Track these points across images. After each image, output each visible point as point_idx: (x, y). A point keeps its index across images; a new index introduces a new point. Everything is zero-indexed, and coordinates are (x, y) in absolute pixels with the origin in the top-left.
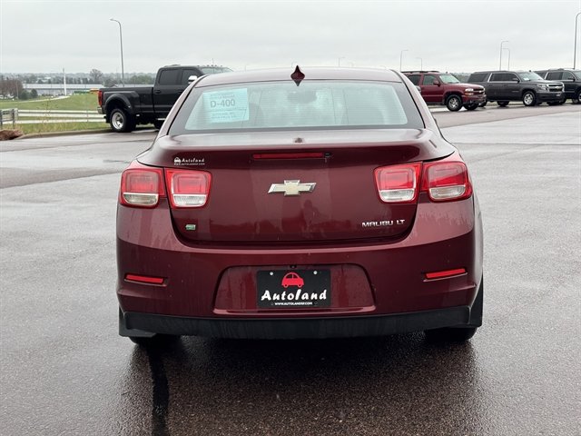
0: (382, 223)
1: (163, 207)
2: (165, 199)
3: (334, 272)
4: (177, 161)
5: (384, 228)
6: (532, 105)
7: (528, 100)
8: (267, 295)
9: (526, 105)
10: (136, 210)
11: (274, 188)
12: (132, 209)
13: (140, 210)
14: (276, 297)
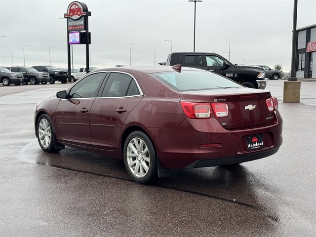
1: (212, 118)
2: (213, 114)
4: (215, 100)
6: (8, 85)
7: (6, 82)
9: (5, 85)
10: (202, 120)
11: (246, 108)
12: (200, 120)
13: (204, 120)
14: (252, 146)
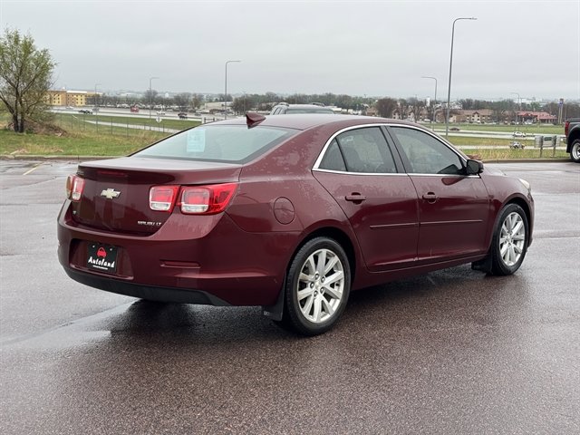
0: (148, 223)
3: (120, 250)
5: (149, 226)
8: (90, 260)
11: (104, 193)
14: (94, 262)
